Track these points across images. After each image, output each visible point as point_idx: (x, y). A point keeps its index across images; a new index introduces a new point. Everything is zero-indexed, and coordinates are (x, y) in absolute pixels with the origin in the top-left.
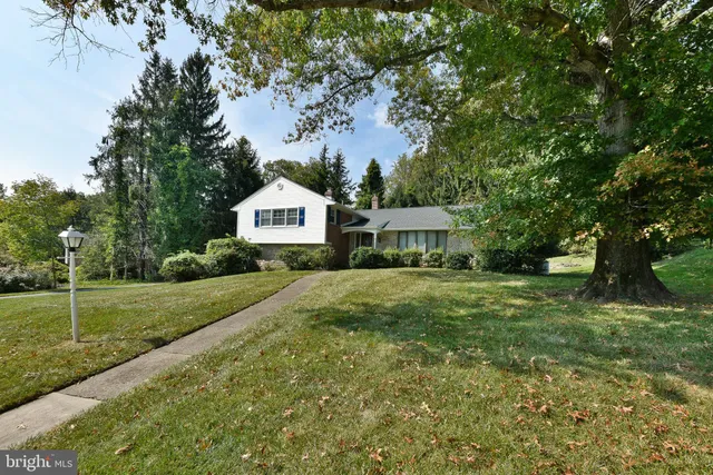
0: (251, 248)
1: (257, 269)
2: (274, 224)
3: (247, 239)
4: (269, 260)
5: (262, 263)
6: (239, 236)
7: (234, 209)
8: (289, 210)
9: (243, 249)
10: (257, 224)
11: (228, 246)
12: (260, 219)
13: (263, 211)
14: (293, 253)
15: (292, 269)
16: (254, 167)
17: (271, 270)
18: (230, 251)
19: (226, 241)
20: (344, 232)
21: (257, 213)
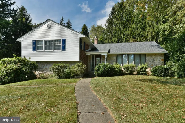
0: (31, 64)
1: (35, 77)
2: (45, 49)
3: (28, 58)
4: (42, 71)
5: (37, 73)
6: (22, 56)
7: (19, 40)
8: (55, 41)
9: (25, 65)
10: (34, 49)
11: (15, 62)
12: (36, 46)
13: (38, 41)
14: (61, 67)
15: (60, 77)
16: (29, 23)
17: (45, 78)
18: (16, 66)
19: (13, 59)
20: (87, 55)
21: (34, 43)
